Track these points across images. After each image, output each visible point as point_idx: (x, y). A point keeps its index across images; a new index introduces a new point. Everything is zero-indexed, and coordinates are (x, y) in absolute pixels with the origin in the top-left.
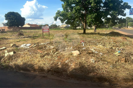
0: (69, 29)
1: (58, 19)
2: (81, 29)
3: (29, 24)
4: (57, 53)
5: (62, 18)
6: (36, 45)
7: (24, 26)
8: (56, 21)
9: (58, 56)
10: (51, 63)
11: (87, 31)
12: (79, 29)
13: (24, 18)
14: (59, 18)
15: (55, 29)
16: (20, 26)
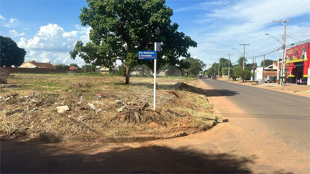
0: (116, 76)
1: (77, 56)
2: (139, 77)
3: (33, 63)
4: (35, 109)
5: (85, 54)
6: (9, 98)
7: (22, 66)
8: (74, 59)
9: (33, 114)
10: (20, 123)
11: (132, 80)
12: (137, 76)
13: (24, 49)
14: (79, 54)
15: (88, 73)
16: (13, 66)
